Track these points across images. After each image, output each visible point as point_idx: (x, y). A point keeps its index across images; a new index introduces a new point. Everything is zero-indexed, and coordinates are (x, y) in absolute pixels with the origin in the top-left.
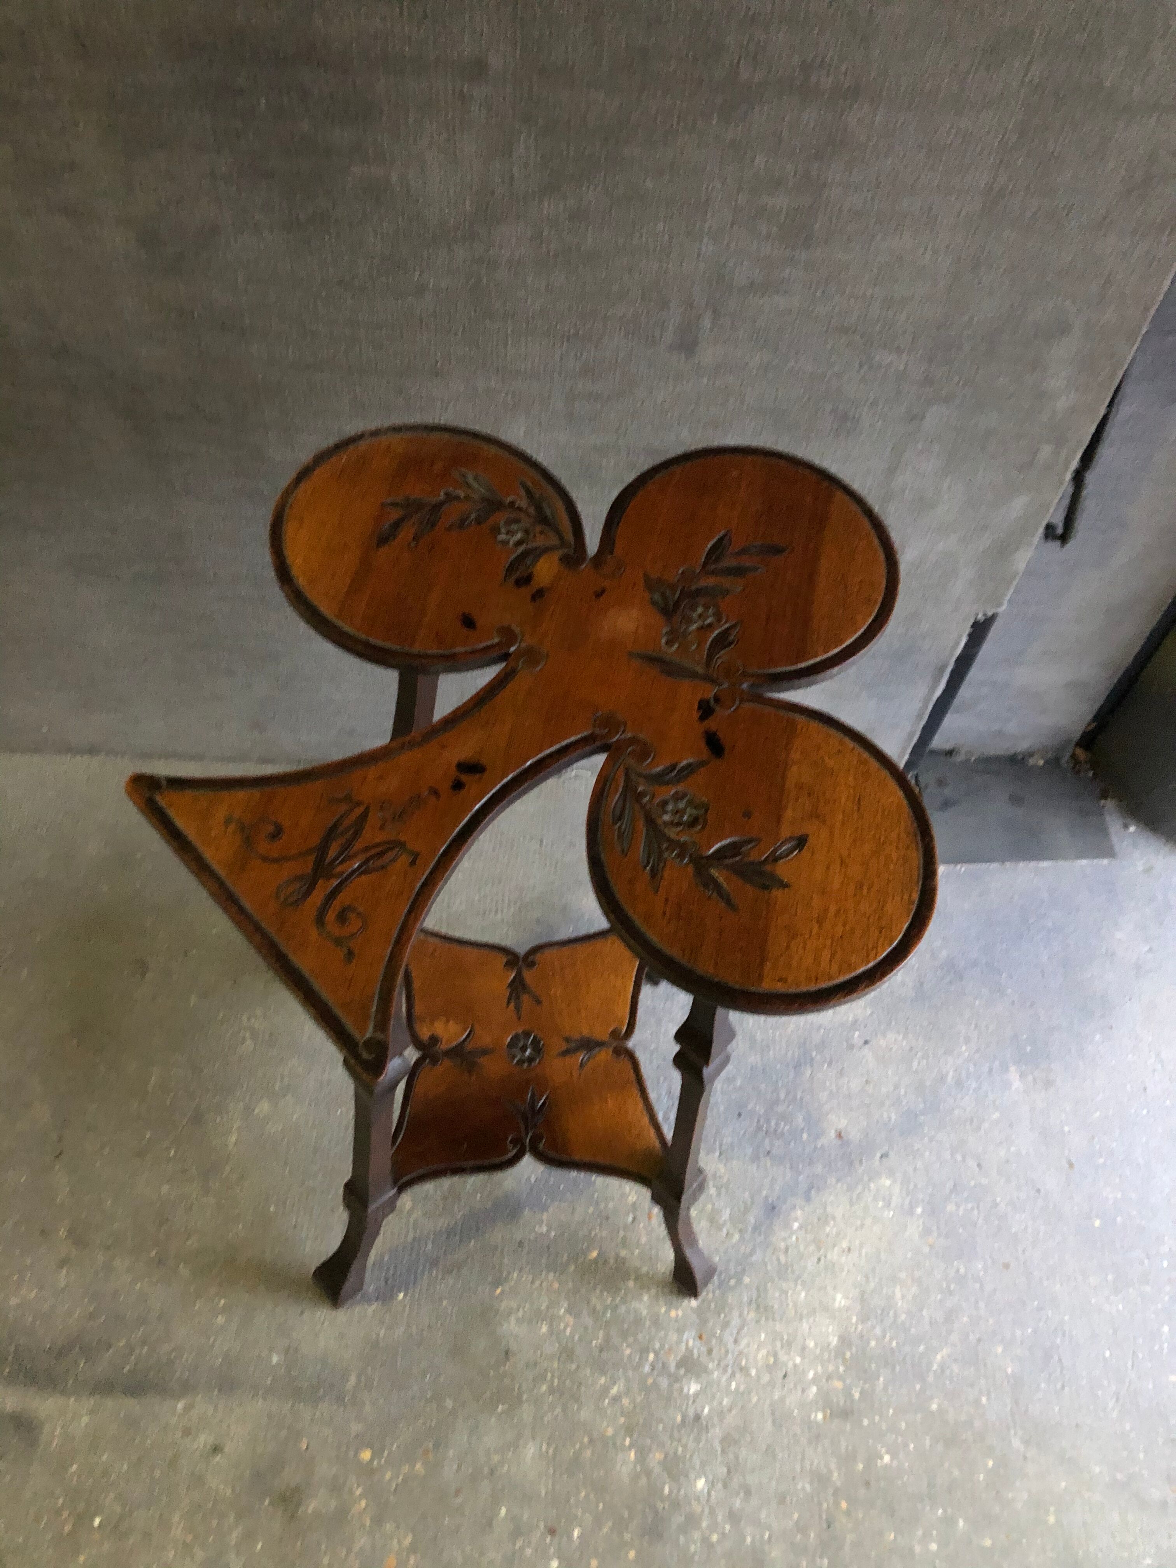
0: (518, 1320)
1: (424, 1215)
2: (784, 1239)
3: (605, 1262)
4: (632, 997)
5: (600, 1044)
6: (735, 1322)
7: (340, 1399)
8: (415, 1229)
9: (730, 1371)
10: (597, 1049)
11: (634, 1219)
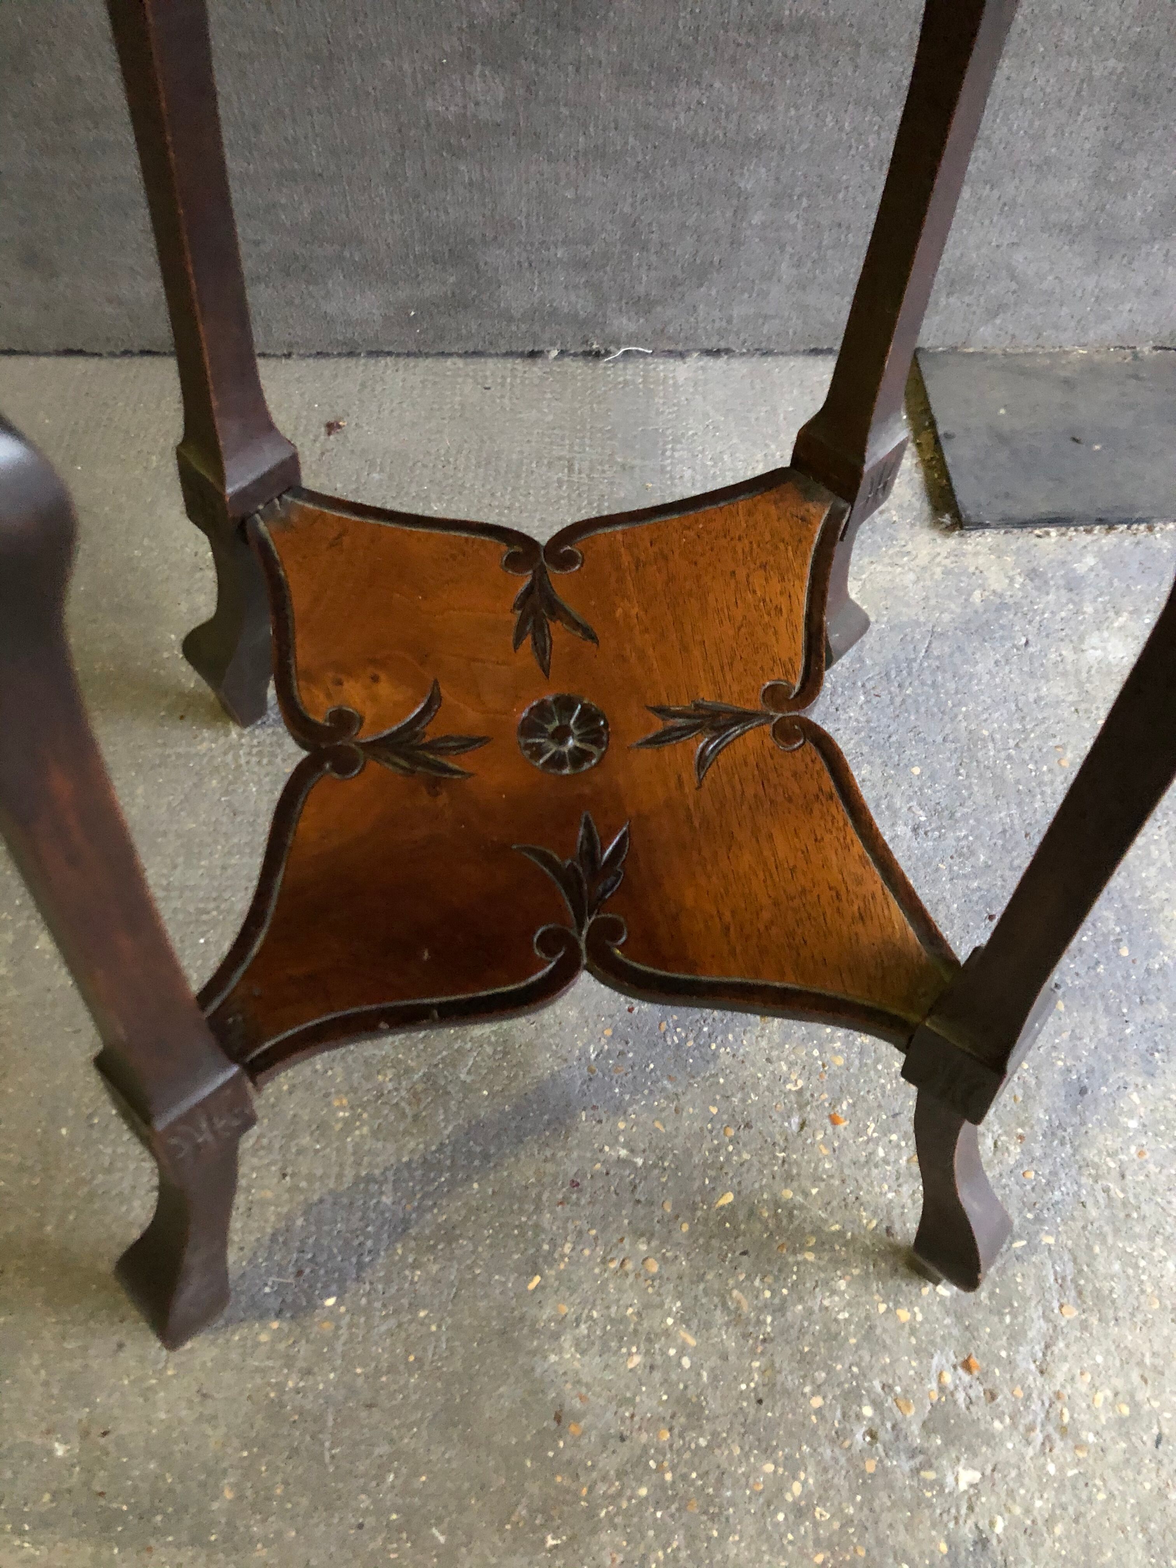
0: (577, 1345)
1: (375, 1134)
2: (1112, 1155)
3: (752, 1213)
4: (809, 616)
5: (743, 717)
6: (1038, 1328)
7: (197, 1540)
8: (358, 1164)
9: (1038, 1436)
10: (736, 730)
11: (803, 1125)
